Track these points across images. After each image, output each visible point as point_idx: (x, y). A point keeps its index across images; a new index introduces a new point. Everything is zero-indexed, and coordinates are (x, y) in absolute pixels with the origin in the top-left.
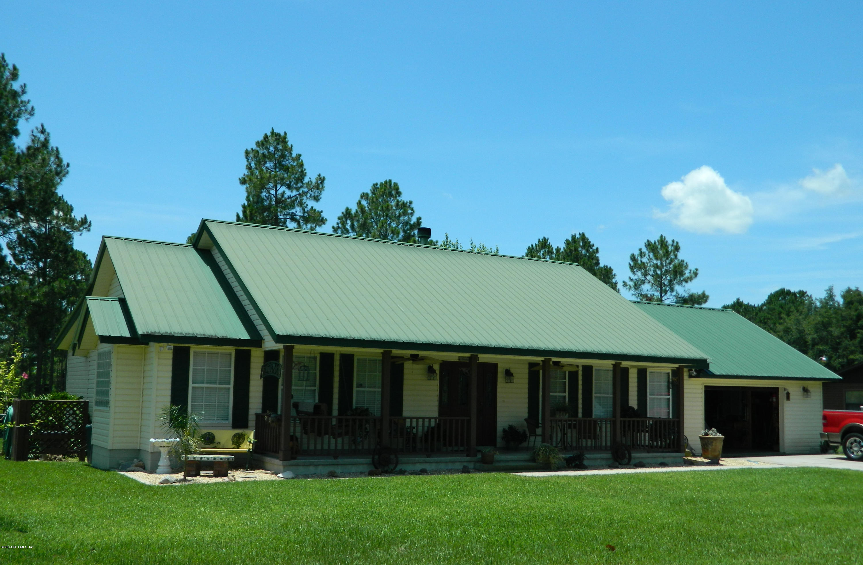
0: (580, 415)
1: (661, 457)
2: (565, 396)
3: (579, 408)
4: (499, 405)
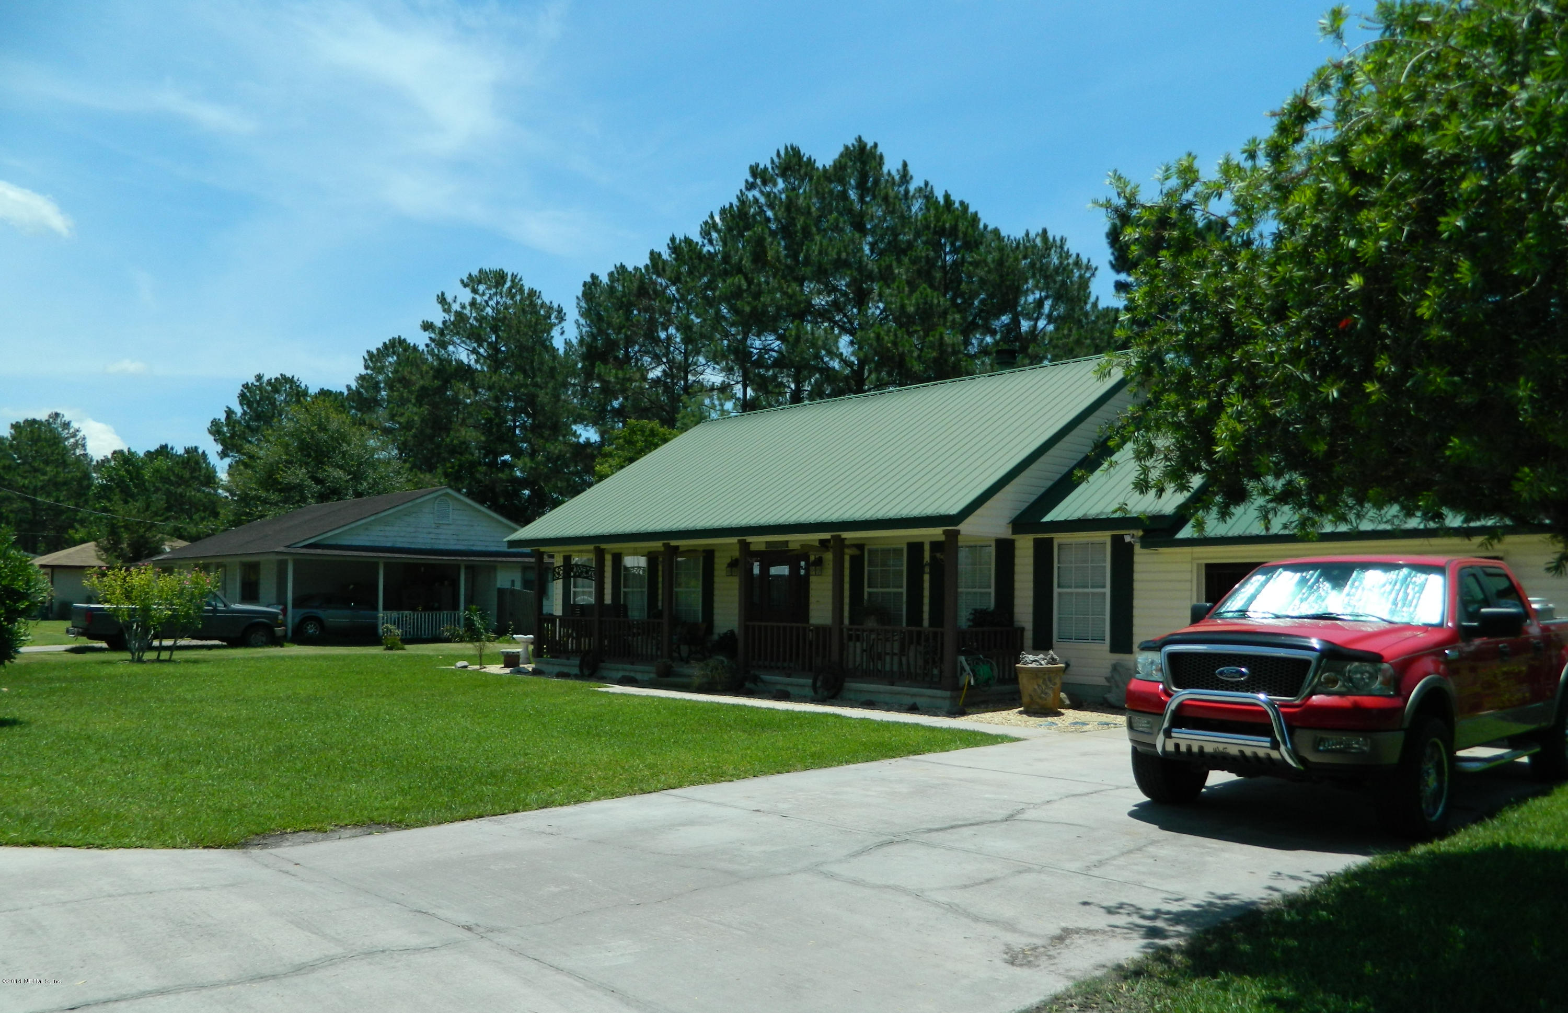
0: (926, 623)
1: (907, 694)
2: (901, 593)
3: (922, 612)
4: (812, 606)
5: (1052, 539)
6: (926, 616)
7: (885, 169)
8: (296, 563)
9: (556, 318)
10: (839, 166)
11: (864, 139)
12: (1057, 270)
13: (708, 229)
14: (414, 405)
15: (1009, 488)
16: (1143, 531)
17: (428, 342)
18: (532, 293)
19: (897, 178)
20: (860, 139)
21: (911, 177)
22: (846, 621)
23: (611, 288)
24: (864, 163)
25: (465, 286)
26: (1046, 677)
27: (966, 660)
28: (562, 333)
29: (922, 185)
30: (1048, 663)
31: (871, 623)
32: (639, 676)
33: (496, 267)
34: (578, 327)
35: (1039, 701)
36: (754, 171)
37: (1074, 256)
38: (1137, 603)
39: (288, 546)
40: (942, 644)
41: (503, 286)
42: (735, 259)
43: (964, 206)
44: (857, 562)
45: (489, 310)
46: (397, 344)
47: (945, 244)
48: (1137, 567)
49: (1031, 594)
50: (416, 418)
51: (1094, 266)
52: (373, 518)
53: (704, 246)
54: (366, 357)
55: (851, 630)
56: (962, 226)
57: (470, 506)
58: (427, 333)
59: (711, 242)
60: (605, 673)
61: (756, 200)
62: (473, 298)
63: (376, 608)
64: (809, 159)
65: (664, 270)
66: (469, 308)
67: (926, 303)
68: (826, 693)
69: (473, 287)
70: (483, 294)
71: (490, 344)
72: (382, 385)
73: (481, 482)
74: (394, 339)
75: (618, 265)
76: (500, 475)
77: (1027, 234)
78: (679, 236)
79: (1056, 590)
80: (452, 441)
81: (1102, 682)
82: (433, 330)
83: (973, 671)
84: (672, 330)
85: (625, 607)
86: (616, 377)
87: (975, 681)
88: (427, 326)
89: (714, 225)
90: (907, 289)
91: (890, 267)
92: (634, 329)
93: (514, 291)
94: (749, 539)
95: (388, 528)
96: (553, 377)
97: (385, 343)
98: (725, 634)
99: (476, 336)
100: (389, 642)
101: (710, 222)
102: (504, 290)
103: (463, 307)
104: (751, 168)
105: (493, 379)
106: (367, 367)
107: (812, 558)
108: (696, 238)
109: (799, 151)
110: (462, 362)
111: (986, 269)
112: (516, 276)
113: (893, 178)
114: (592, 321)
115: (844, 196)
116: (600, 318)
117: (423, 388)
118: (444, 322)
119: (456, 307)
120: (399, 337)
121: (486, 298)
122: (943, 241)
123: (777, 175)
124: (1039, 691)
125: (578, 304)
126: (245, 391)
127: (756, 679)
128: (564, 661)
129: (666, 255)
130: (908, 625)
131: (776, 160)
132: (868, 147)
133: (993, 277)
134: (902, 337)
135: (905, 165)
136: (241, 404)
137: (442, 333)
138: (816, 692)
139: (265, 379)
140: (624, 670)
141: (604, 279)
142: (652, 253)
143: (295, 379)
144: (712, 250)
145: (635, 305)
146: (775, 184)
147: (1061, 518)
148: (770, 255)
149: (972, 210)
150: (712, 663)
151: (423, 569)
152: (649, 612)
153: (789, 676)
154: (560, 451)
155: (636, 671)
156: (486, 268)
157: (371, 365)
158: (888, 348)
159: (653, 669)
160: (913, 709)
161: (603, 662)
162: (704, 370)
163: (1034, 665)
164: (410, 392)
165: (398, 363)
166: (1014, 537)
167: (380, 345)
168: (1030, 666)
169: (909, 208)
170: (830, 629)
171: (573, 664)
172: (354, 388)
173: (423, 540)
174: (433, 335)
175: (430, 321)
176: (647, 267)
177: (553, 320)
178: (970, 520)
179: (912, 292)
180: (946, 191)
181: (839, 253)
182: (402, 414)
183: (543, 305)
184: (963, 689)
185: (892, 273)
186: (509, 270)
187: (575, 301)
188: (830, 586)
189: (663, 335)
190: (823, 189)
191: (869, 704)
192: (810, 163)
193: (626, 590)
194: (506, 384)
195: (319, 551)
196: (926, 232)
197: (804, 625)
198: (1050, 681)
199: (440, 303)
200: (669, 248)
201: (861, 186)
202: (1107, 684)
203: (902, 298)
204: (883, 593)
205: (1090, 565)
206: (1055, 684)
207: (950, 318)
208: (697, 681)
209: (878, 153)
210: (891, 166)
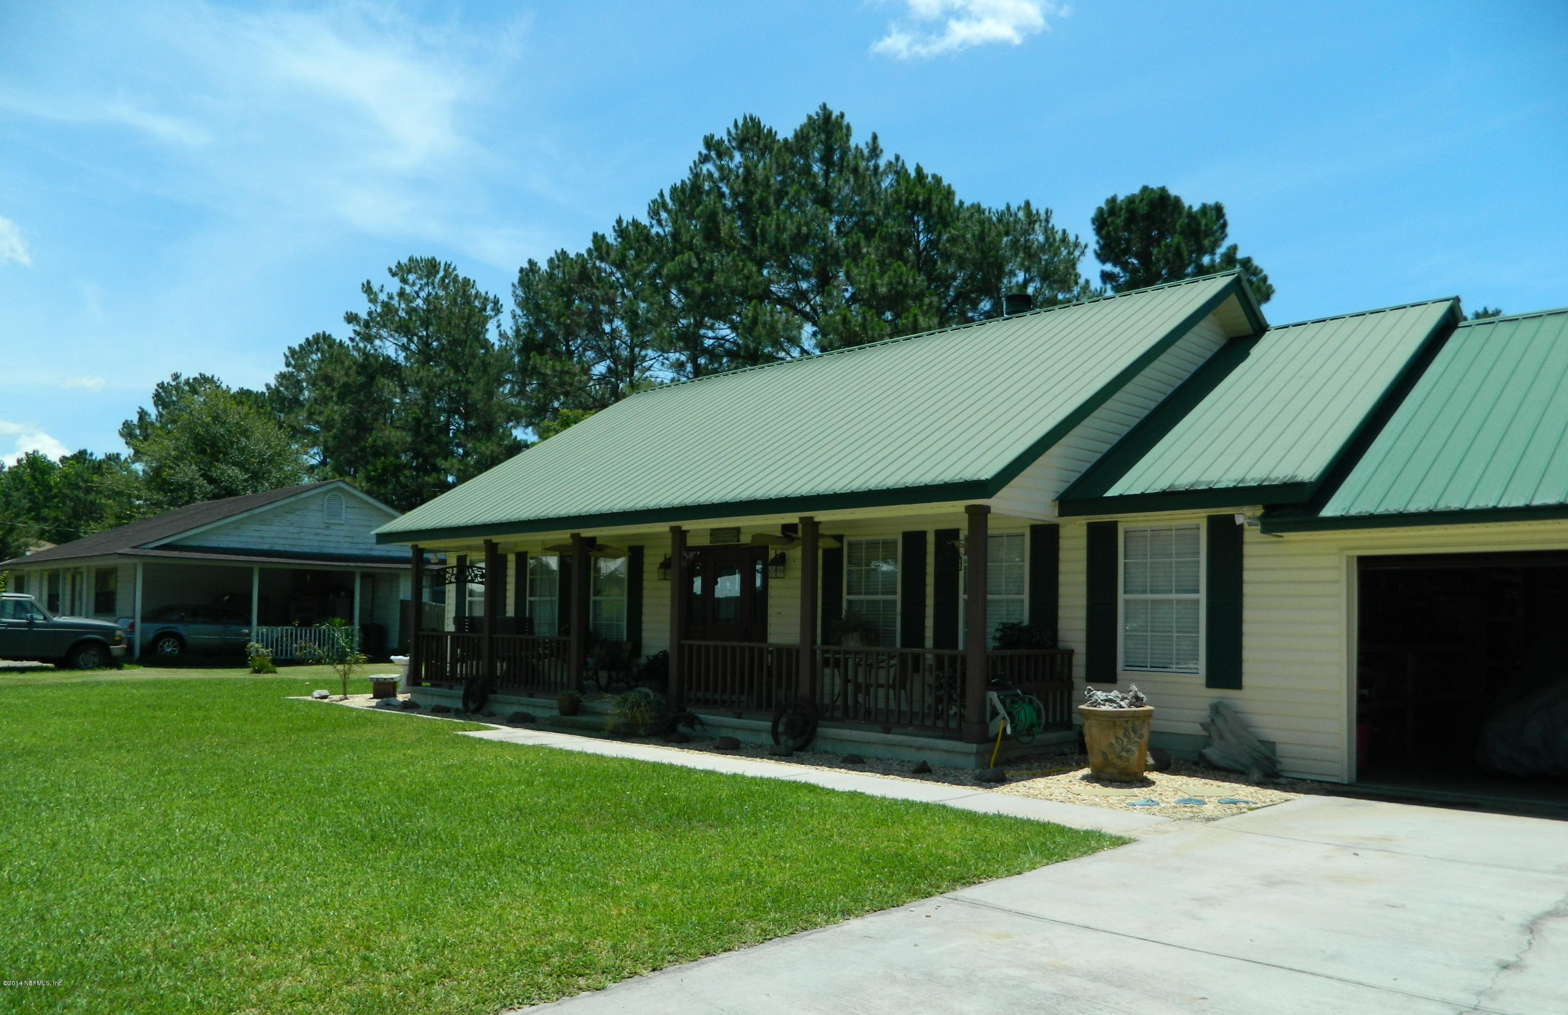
0: (929, 643)
1: (909, 746)
2: (895, 602)
3: (923, 627)
4: (771, 620)
5: (1114, 525)
6: (929, 633)
7: (852, 143)
8: (146, 567)
9: (492, 310)
10: (802, 136)
11: (829, 107)
12: (1042, 248)
13: (655, 209)
14: (337, 404)
15: (1056, 450)
16: (1265, 507)
17: (352, 335)
18: (466, 282)
19: (866, 152)
20: (824, 107)
21: (881, 151)
22: (819, 641)
23: (551, 275)
24: (829, 134)
25: (394, 275)
26: (1129, 725)
27: (998, 697)
28: (499, 326)
29: (893, 160)
30: (1130, 705)
31: (853, 643)
32: (538, 713)
33: (427, 255)
34: (514, 317)
35: (1119, 762)
36: (709, 142)
37: (1060, 233)
38: (1248, 615)
39: (135, 547)
40: (964, 675)
41: (435, 276)
42: (685, 238)
43: (938, 180)
44: (833, 558)
45: (419, 302)
46: (321, 340)
47: (918, 222)
48: (1247, 563)
49: (1083, 601)
50: (336, 417)
51: (1083, 244)
52: (245, 515)
53: (652, 226)
54: (288, 354)
55: (827, 652)
56: (936, 199)
57: (366, 502)
58: (351, 325)
59: (659, 222)
60: (496, 708)
61: (710, 174)
62: (401, 288)
63: (248, 623)
64: (770, 131)
65: (608, 254)
66: (397, 298)
67: (900, 283)
68: (790, 743)
69: (403, 276)
70: (414, 284)
71: (420, 338)
72: (305, 384)
73: (406, 486)
74: (318, 335)
75: (559, 251)
76: (426, 478)
77: (1008, 208)
78: (627, 219)
79: (1121, 597)
80: (375, 441)
81: (1196, 729)
82: (358, 323)
83: (1010, 714)
84: (617, 323)
85: (531, 621)
86: (553, 369)
87: (1013, 728)
88: (351, 318)
89: (664, 205)
90: (877, 268)
91: (857, 245)
92: (575, 318)
93: (447, 281)
94: (686, 525)
95: (264, 528)
96: (485, 372)
97: (307, 339)
98: (656, 657)
99: (404, 329)
100: (257, 664)
101: (660, 201)
102: (437, 280)
103: (391, 297)
104: (706, 138)
105: (421, 374)
106: (288, 365)
107: (772, 554)
108: (645, 220)
109: (759, 122)
110: (389, 357)
111: (965, 246)
112: (450, 265)
113: (861, 151)
114: (528, 310)
115: (807, 170)
116: (537, 306)
117: (346, 385)
118: (370, 313)
119: (383, 297)
120: (324, 332)
121: (416, 288)
122: (916, 218)
123: (734, 148)
124: (1118, 748)
125: (514, 292)
126: (160, 391)
127: (692, 721)
128: (445, 691)
129: (611, 238)
130: (904, 645)
131: (733, 131)
132: (834, 117)
133: (974, 255)
134: (872, 319)
135: (875, 137)
136: (156, 405)
137: (367, 325)
138: (777, 741)
139: (183, 379)
140: (520, 704)
141: (544, 266)
142: (595, 235)
143: (216, 379)
144: (661, 233)
145: (576, 293)
146: (732, 158)
147: (1136, 490)
148: (724, 232)
149: (945, 182)
150: (632, 696)
151: (308, 578)
152: (559, 627)
153: (739, 716)
154: (492, 451)
155: (534, 706)
156: (417, 256)
157: (293, 362)
158: (856, 332)
159: (555, 703)
160: (922, 771)
161: (495, 692)
162: (651, 366)
163: (1107, 708)
164: (333, 389)
165: (321, 361)
166: (1062, 521)
167: (302, 341)
168: (1103, 708)
169: (879, 183)
170: (798, 651)
171: (454, 697)
172: (273, 387)
173: (309, 542)
174: (357, 328)
175: (354, 312)
176: (589, 251)
177: (489, 312)
178: (1004, 492)
179: (882, 273)
180: (918, 164)
181: (799, 228)
182: (321, 413)
183: (477, 295)
184: (994, 740)
185: (860, 252)
186: (441, 259)
187: (511, 288)
188: (798, 593)
189: (607, 328)
190: (785, 161)
191: (855, 762)
192: (771, 134)
193: (532, 599)
194: (435, 380)
195: (176, 554)
196: (897, 206)
197: (762, 645)
198: (1135, 731)
199: (365, 292)
200: (615, 231)
201: (826, 159)
202: (1203, 733)
203: (872, 277)
204: (868, 602)
205: (1174, 560)
206: (1141, 737)
207: (927, 300)
208: (610, 721)
209: (845, 123)
210: (859, 139)
